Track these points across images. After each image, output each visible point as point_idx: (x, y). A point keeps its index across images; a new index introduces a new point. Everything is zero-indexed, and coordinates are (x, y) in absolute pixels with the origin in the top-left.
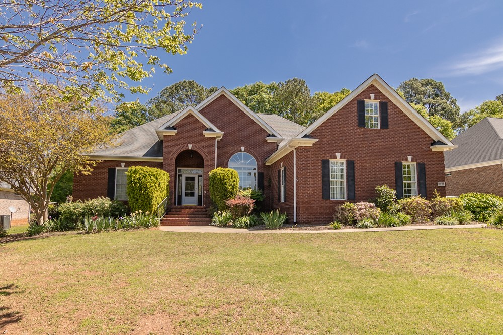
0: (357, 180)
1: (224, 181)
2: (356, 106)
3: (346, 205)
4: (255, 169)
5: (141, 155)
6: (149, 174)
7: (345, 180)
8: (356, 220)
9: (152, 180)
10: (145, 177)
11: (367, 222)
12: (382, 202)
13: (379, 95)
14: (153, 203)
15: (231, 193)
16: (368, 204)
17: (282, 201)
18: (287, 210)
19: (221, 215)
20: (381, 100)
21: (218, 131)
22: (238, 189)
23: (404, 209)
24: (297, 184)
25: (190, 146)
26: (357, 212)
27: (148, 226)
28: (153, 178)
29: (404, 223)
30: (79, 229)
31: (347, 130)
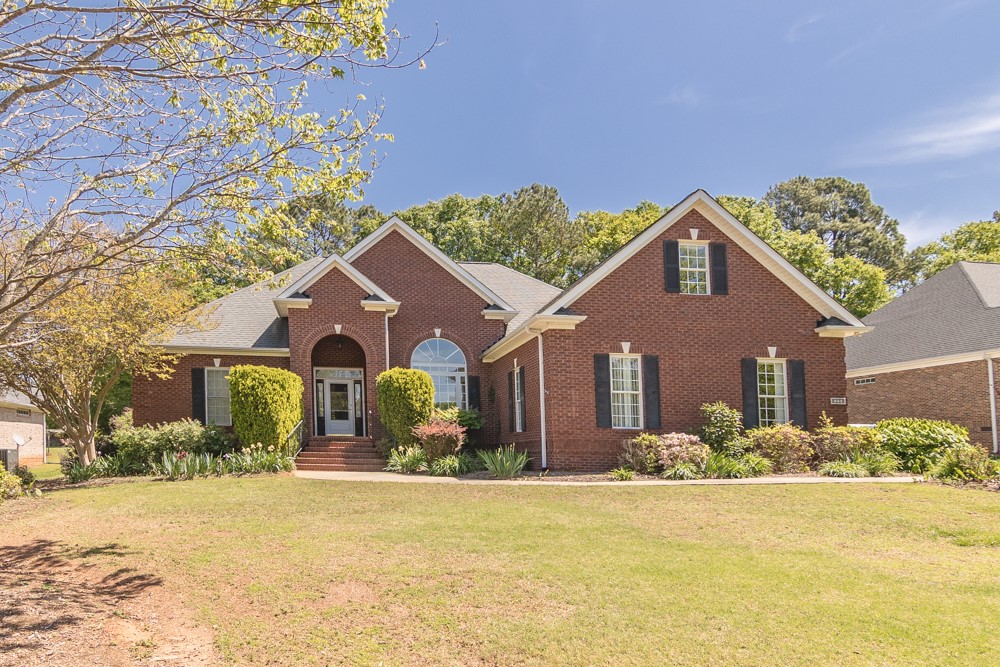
0: (665, 392)
1: (405, 392)
2: (660, 253)
3: (643, 439)
4: (462, 370)
6: (269, 380)
7: (640, 392)
8: (663, 465)
9: (275, 390)
10: (263, 385)
11: (683, 469)
12: (714, 433)
13: (707, 229)
14: (278, 431)
15: (420, 414)
16: (685, 436)
17: (519, 429)
18: (528, 445)
19: (405, 454)
20: (712, 240)
21: (389, 299)
22: (433, 406)
23: (759, 446)
24: (547, 400)
25: (338, 329)
26: (665, 451)
27: (275, 470)
28: (276, 386)
29: (756, 473)
30: (154, 474)
31: (643, 299)
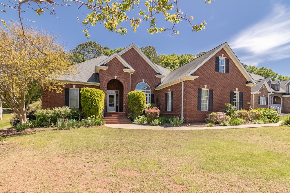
0: (214, 100)
1: (139, 98)
2: (215, 60)
5: (86, 81)
6: (96, 93)
7: (208, 100)
9: (98, 96)
10: (94, 95)
13: (226, 54)
14: (99, 111)
18: (173, 115)
19: (140, 118)
20: (226, 57)
21: (131, 69)
24: (185, 102)
25: (116, 77)
28: (99, 95)
31: (210, 73)
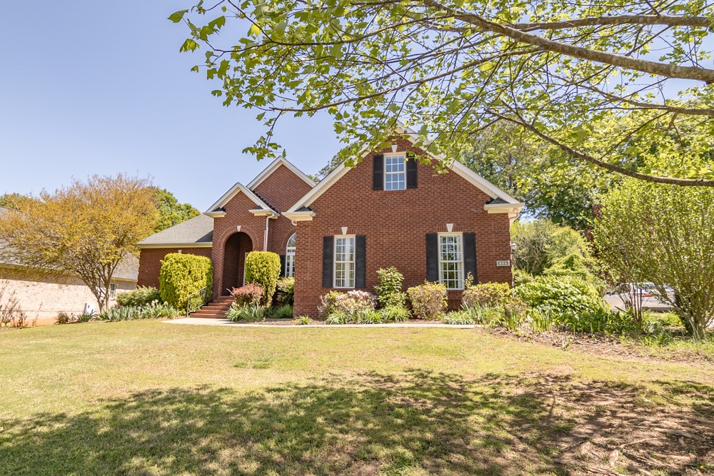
2: (371, 164)
5: (195, 241)
13: (404, 144)
21: (266, 208)
25: (239, 228)
